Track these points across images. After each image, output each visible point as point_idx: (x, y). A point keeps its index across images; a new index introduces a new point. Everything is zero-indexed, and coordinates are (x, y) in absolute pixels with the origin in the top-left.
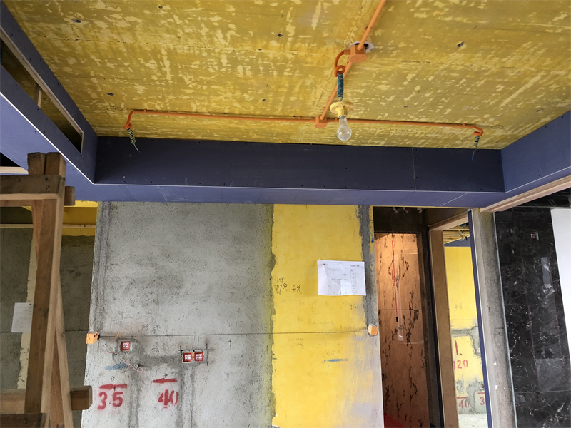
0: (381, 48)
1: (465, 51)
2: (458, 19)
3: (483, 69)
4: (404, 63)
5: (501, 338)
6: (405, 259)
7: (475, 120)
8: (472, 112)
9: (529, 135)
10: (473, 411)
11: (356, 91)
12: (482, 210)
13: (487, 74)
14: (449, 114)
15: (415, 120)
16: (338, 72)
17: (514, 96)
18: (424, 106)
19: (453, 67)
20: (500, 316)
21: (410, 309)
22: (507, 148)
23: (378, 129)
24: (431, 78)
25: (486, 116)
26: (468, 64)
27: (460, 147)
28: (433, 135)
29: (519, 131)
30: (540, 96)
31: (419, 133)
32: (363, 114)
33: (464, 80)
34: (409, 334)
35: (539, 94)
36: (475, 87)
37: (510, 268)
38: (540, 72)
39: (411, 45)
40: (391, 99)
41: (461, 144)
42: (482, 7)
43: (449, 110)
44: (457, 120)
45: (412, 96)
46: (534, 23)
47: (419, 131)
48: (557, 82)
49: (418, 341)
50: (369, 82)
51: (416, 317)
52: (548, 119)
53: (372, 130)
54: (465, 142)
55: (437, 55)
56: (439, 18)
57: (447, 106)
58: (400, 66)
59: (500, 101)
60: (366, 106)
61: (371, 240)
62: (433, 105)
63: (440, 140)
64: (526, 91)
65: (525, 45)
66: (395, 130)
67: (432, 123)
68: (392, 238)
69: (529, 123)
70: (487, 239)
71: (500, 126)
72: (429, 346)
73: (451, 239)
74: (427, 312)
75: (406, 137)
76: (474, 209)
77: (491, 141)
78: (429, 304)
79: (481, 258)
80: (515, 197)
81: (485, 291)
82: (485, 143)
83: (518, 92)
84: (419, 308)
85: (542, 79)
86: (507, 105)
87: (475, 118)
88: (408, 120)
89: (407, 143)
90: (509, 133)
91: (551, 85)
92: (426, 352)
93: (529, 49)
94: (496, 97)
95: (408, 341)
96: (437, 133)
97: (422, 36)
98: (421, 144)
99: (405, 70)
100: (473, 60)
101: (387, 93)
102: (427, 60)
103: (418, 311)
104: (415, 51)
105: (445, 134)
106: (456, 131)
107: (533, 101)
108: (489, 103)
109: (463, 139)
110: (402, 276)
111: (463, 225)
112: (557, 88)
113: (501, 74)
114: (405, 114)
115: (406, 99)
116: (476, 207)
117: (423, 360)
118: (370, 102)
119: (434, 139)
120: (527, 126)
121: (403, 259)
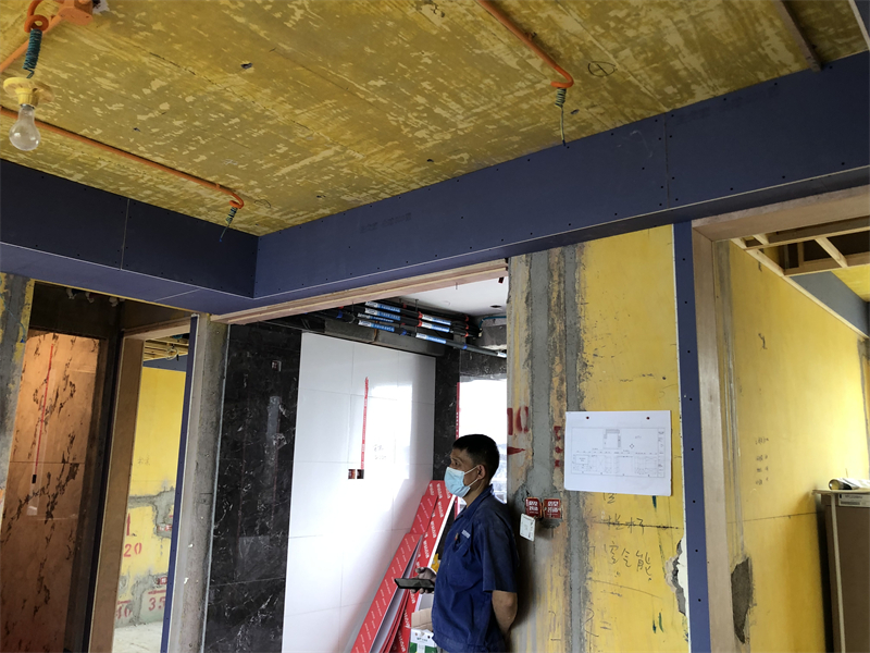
0: (121, 16)
1: (250, 76)
2: (254, 27)
3: (267, 113)
4: (153, 58)
5: (206, 507)
6: (70, 379)
7: (237, 184)
8: (234, 170)
9: (300, 226)
10: (136, 621)
11: (55, 71)
12: (215, 318)
13: (270, 122)
14: (201, 163)
15: (146, 156)
16: (33, 25)
17: (296, 166)
18: (167, 138)
19: (227, 94)
20: (210, 476)
21: (64, 461)
22: (268, 236)
23: (78, 150)
24: (190, 99)
25: (252, 183)
26: (250, 99)
27: (203, 218)
28: (167, 189)
29: (289, 216)
30: (326, 178)
31: (145, 179)
32: (55, 116)
33: (237, 120)
34: (52, 505)
35: (326, 174)
36: (249, 136)
37: (236, 407)
38: (335, 145)
39: (173, 34)
40: (115, 107)
41: (205, 214)
42: (289, 25)
43: (203, 158)
44: (211, 175)
45: (151, 115)
46: (346, 76)
47: (148, 175)
48: (351, 166)
49: (67, 515)
50: (83, 65)
51: (72, 475)
52: (327, 212)
53: (64, 149)
54: (213, 213)
55: (208, 68)
56: (227, 12)
57: (202, 149)
58: (145, 60)
59: (276, 168)
60: (65, 103)
61: (20, 338)
62: (182, 142)
63: (176, 198)
64: (312, 164)
65: (327, 102)
66: (106, 161)
67: (173, 169)
68: (53, 342)
69: (303, 210)
70: (212, 362)
71: (267, 203)
72: (86, 522)
73: (153, 355)
74: (93, 468)
75: (124, 178)
76: (203, 314)
77: (249, 222)
78: (100, 453)
79: (200, 388)
80: (265, 308)
81: (197, 438)
82: (241, 222)
83: (302, 163)
84: (82, 461)
85: (334, 156)
86: (284, 176)
87: (236, 181)
88: (135, 153)
89: (122, 189)
90: (276, 216)
91: (343, 167)
92: (79, 532)
93: (330, 109)
94: (273, 160)
95: (49, 515)
96: (175, 187)
97: (194, 28)
98: (144, 196)
99: (152, 69)
100: (259, 95)
101: (110, 96)
102: (191, 69)
103: (77, 465)
104: (177, 47)
105: (187, 191)
106: (204, 191)
107: (317, 181)
108: (262, 165)
109: (212, 207)
110: (58, 405)
111: (178, 336)
112: (348, 174)
113: (288, 129)
114: (132, 140)
115: (140, 117)
116: (206, 312)
117: (72, 546)
118: (76, 101)
119: (168, 194)
120: (301, 213)
121: (66, 378)
